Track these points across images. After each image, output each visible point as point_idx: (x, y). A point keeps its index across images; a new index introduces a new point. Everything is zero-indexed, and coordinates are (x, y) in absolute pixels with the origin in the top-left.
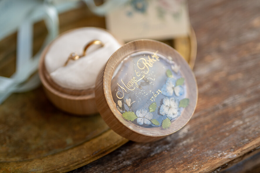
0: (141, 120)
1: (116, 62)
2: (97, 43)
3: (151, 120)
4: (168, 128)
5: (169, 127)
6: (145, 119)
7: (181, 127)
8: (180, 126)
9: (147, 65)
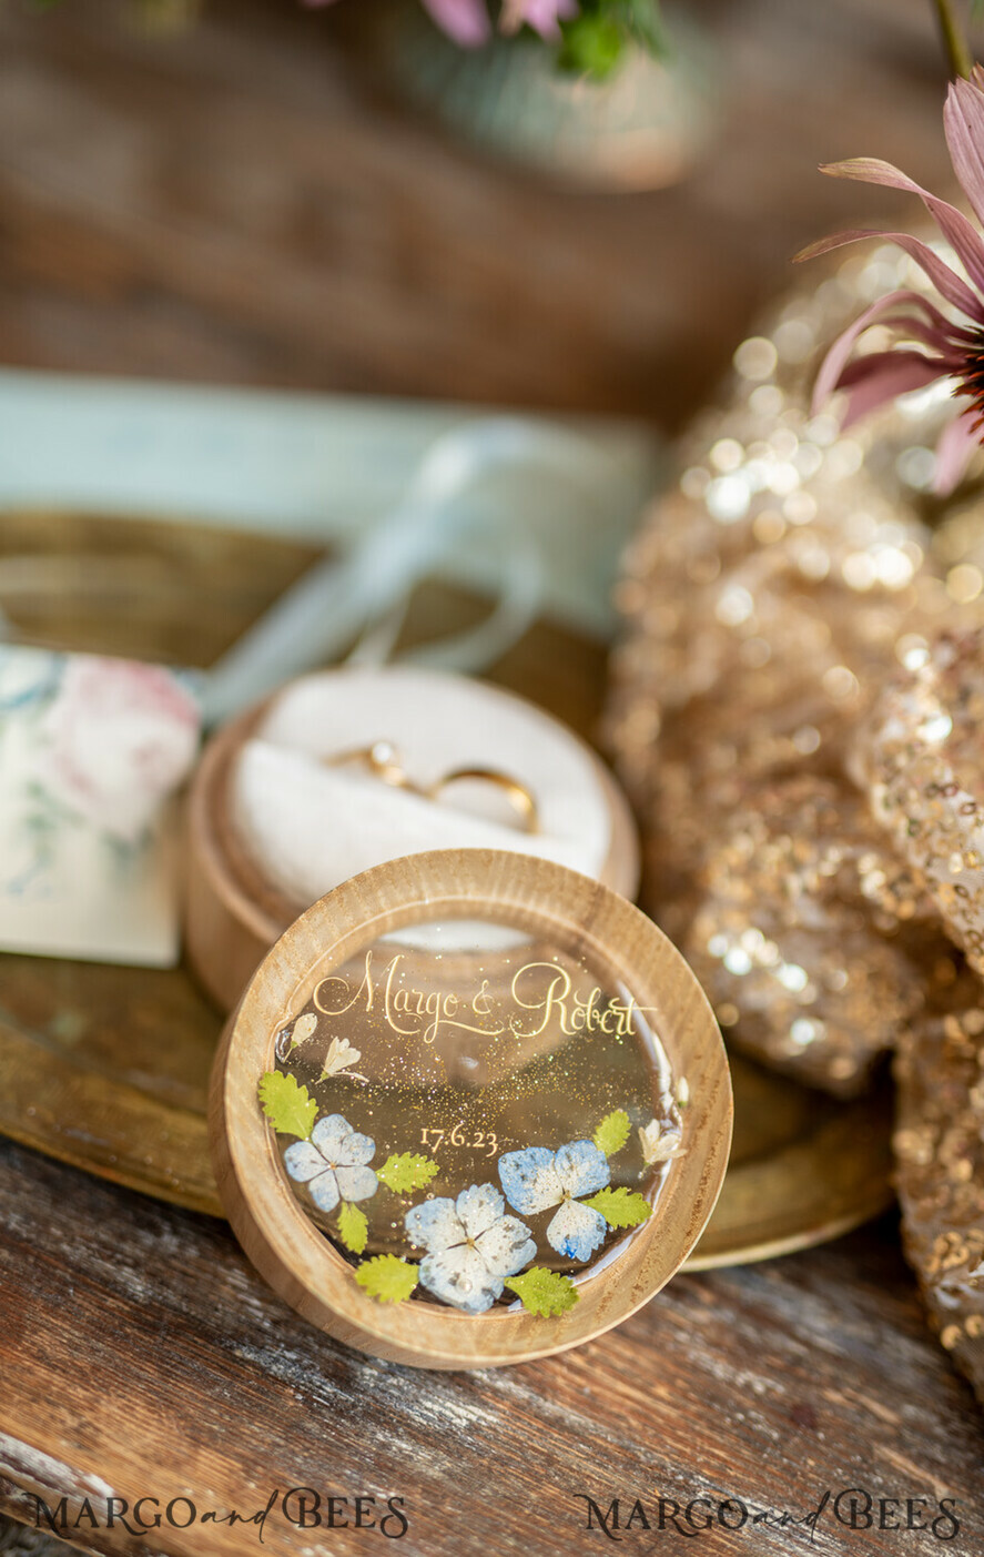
0: (313, 1162)
1: (460, 889)
2: (518, 801)
3: (348, 1203)
4: (376, 1299)
5: (382, 1300)
6: (330, 1173)
7: (424, 1346)
8: (424, 1340)
9: (555, 1007)
